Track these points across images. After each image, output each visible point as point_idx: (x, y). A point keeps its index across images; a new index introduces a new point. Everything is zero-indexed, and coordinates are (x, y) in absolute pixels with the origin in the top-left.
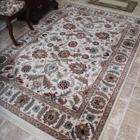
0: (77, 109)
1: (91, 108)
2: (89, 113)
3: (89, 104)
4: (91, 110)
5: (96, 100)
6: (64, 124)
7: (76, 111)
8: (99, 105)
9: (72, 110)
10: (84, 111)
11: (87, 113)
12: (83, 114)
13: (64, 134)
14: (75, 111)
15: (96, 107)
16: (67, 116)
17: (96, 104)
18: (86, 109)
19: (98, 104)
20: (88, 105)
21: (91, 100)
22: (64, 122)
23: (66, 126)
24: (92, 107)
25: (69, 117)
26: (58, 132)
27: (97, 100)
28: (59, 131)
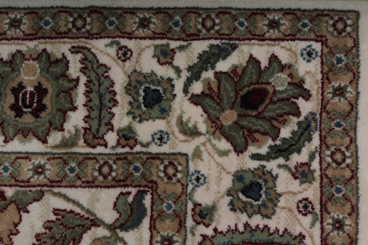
0: (130, 199)
1: (87, 119)
2: (121, 119)
3: (65, 144)
4: (95, 114)
5: (19, 113)
6: (257, 221)
7: (140, 195)
8: (46, 84)
9: (146, 222)
10: (120, 150)
11: (130, 129)
12: (147, 145)
13: (312, 192)
14: (147, 201)
15: (68, 92)
16: (202, 230)
17: (46, 101)
18: (106, 145)
19: (40, 91)
20: (74, 144)
21: (34, 145)
22: (246, 225)
23: (264, 205)
24: (76, 120)
25: (204, 215)
26: (318, 225)
27: (15, 107)
28: (313, 225)
